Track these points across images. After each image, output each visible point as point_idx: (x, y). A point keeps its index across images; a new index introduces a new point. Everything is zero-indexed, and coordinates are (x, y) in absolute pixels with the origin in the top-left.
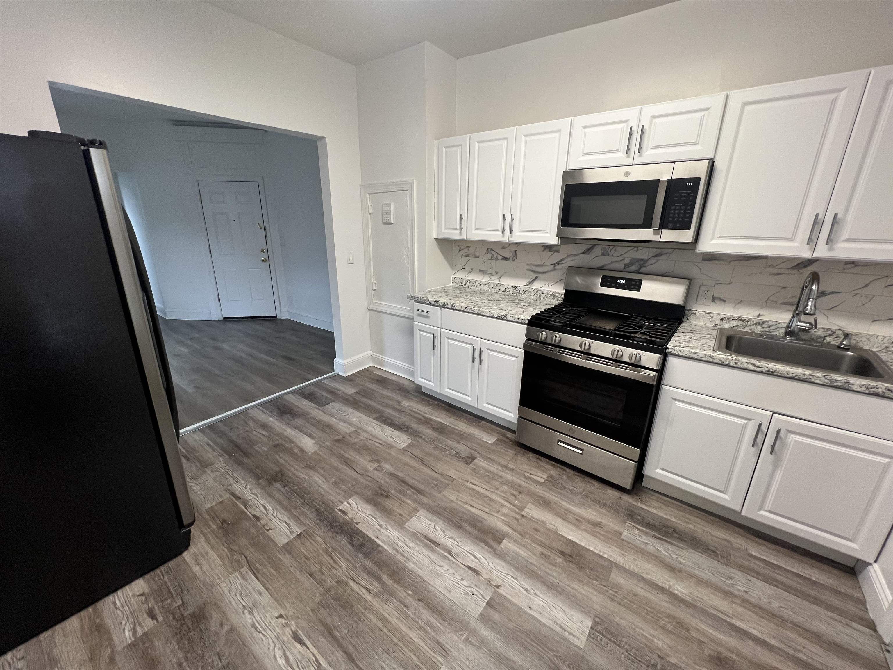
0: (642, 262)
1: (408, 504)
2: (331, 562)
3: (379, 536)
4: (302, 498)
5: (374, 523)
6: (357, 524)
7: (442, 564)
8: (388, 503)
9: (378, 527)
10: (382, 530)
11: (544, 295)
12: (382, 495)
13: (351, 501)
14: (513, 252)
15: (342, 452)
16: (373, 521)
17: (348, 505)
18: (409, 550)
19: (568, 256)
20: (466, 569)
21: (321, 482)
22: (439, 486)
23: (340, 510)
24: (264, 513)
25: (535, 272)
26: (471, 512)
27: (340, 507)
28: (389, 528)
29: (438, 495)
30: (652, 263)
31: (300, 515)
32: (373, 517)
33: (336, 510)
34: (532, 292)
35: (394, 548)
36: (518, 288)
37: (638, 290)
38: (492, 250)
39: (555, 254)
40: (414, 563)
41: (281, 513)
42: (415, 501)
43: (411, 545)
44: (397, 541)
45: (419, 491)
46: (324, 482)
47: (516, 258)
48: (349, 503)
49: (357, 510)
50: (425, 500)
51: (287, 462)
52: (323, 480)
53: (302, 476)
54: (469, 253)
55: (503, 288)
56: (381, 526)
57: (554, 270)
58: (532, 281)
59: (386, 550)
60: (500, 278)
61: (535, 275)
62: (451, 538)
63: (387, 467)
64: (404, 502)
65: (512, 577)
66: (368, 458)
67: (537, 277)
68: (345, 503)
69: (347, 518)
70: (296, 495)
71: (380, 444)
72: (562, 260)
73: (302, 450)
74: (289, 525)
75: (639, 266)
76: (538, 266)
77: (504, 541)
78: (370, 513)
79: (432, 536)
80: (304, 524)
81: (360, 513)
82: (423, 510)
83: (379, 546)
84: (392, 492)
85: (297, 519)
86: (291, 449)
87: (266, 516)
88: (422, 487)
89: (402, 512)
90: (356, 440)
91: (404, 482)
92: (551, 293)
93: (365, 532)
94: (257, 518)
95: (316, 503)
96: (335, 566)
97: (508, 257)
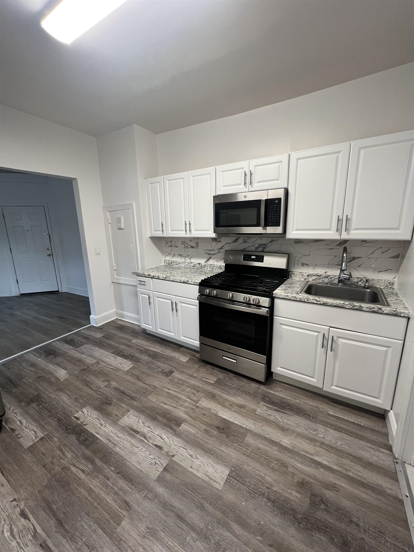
0: (264, 246)
1: (123, 407)
2: (61, 455)
3: (99, 432)
4: (49, 412)
5: (97, 423)
6: (85, 425)
7: (138, 445)
8: (110, 408)
9: (100, 426)
10: (102, 427)
11: (215, 267)
12: (107, 403)
13: (84, 410)
14: (196, 243)
15: (85, 377)
16: (97, 422)
17: (82, 413)
18: (118, 439)
19: (226, 244)
20: (154, 447)
21: (65, 399)
22: (146, 393)
23: (75, 417)
24: (19, 426)
25: (209, 254)
26: (164, 408)
27: (76, 415)
28: (107, 425)
29: (145, 399)
30: (269, 246)
31: (46, 424)
32: (97, 419)
33: (72, 417)
34: (209, 266)
35: (108, 439)
36: (201, 264)
37: (262, 261)
38: (184, 242)
39: (219, 243)
40: (120, 448)
41: (32, 424)
42: (128, 405)
43: (120, 435)
44: (111, 434)
45: (133, 398)
46: (68, 399)
47: (198, 246)
48: (82, 412)
49: (87, 416)
50: (135, 403)
51: (44, 388)
52: (68, 397)
53: (53, 396)
54: (172, 245)
55: (192, 265)
56: (101, 425)
57: (219, 252)
58: (208, 260)
59: (102, 441)
60: (190, 259)
61: (210, 256)
62: (148, 427)
63: (114, 384)
64: (121, 406)
65: (184, 448)
66: (102, 379)
67: (210, 257)
68: (80, 412)
69: (79, 422)
70: (46, 411)
71: (112, 369)
72: (223, 247)
73: (57, 379)
74: (35, 432)
75: (263, 248)
76: (210, 250)
77: (183, 425)
78: (96, 417)
79: (135, 427)
80: (47, 430)
81: (89, 417)
82: (133, 410)
83: (98, 438)
84: (114, 400)
85: (42, 428)
86: (49, 379)
87: (21, 428)
88: (134, 395)
89: (117, 413)
90: (96, 368)
91: (123, 393)
92: (219, 266)
93: (90, 430)
94: (13, 430)
95: (59, 414)
96: (63, 457)
97: (194, 246)
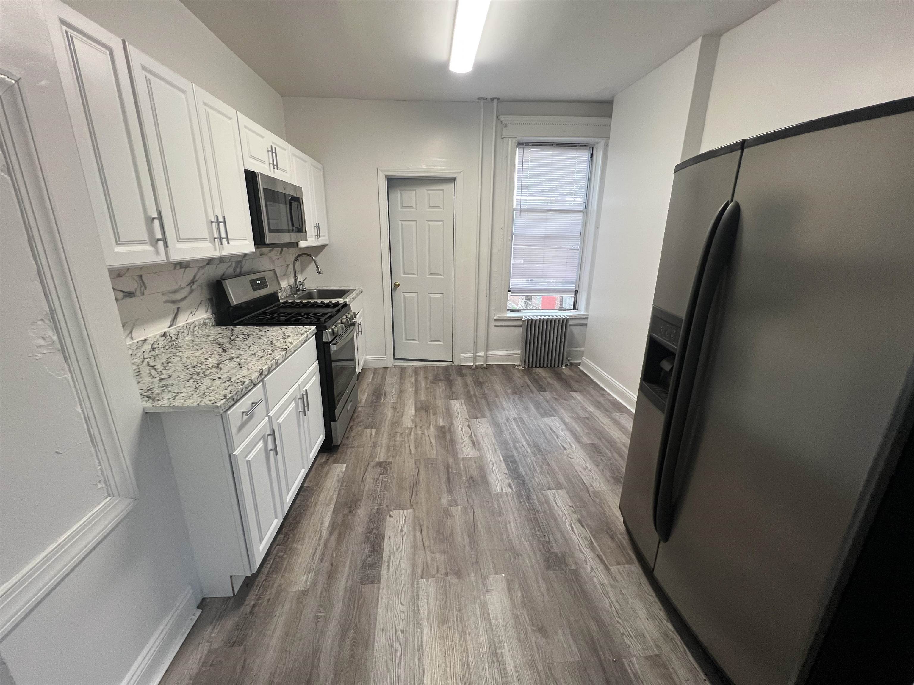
0: (240, 264)
1: (464, 465)
3: (498, 459)
5: (495, 468)
6: (506, 474)
8: (475, 473)
9: (495, 464)
12: (473, 481)
18: (489, 447)
22: (430, 463)
25: (174, 302)
27: (510, 491)
28: (489, 460)
29: (439, 458)
30: (244, 263)
32: (493, 471)
35: (496, 450)
40: (492, 441)
41: (559, 515)
42: (457, 464)
43: (486, 448)
44: (491, 453)
45: (447, 467)
50: (451, 460)
57: (192, 291)
58: (176, 317)
61: (174, 307)
67: (178, 309)
68: (504, 491)
69: (510, 481)
72: (195, 277)
73: (510, 590)
74: (555, 501)
76: (175, 292)
78: (493, 474)
79: (471, 445)
80: (543, 494)
81: (499, 479)
83: (503, 456)
85: (547, 502)
87: (572, 520)
91: (449, 480)
97: (133, 290)
